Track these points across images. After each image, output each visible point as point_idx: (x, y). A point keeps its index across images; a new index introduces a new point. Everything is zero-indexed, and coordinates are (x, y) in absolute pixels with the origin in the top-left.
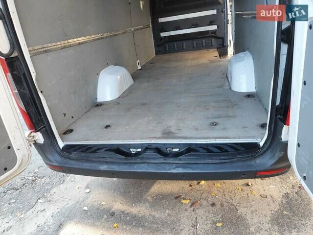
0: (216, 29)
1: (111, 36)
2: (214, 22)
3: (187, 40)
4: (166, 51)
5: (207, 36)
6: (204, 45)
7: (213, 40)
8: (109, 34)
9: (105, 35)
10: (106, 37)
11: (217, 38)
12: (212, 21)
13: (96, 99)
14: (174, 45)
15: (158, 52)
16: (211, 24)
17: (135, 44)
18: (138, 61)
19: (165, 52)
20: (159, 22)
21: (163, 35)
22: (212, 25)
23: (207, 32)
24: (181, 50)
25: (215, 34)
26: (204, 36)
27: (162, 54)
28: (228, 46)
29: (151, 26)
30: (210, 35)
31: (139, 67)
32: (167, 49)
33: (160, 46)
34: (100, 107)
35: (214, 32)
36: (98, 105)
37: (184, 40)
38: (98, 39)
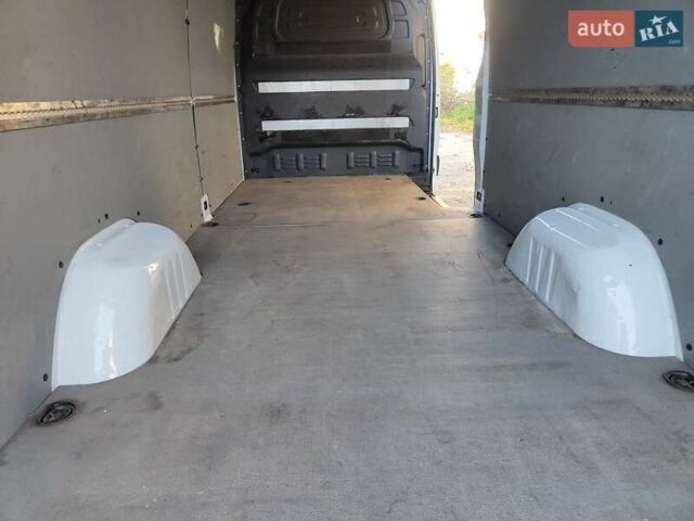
0: (407, 126)
1: (123, 114)
2: (402, 108)
3: (331, 145)
4: (275, 169)
5: (383, 141)
6: (375, 163)
7: (398, 152)
8: (116, 106)
9: (103, 107)
10: (106, 116)
11: (408, 148)
12: (399, 104)
13: (46, 378)
14: (297, 157)
15: (252, 171)
16: (395, 112)
17: (197, 147)
18: (205, 198)
19: (272, 172)
20: (260, 91)
21: (269, 126)
22: (397, 116)
23: (384, 132)
24: (316, 170)
25: (404, 138)
26: (378, 141)
27: (263, 177)
28: (432, 170)
29: (236, 99)
30: (391, 139)
31: (208, 218)
32: (278, 166)
33: (258, 154)
34: (60, 426)
35: (400, 133)
36: (51, 408)
37: (324, 146)
38: (71, 120)
